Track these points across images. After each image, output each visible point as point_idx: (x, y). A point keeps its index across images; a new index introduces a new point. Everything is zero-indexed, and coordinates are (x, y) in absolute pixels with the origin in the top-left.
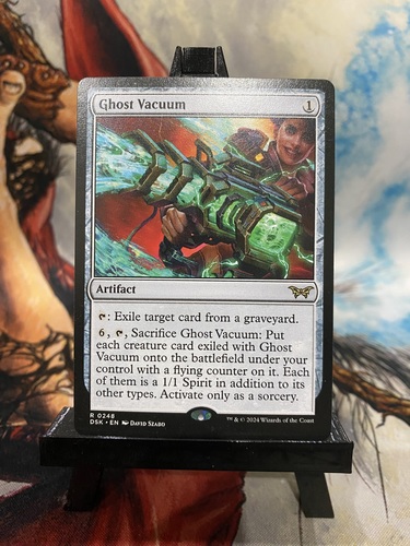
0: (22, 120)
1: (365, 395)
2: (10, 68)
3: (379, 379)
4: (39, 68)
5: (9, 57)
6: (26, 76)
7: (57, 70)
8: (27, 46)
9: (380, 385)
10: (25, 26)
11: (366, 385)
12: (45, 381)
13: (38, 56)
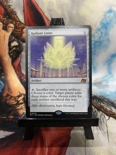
0: (13, 37)
1: (104, 111)
2: (10, 23)
3: (108, 107)
4: (18, 23)
5: (10, 20)
6: (14, 25)
7: (22, 23)
8: (14, 17)
9: (108, 109)
10: (14, 12)
11: (104, 109)
12: (18, 106)
13: (17, 20)
